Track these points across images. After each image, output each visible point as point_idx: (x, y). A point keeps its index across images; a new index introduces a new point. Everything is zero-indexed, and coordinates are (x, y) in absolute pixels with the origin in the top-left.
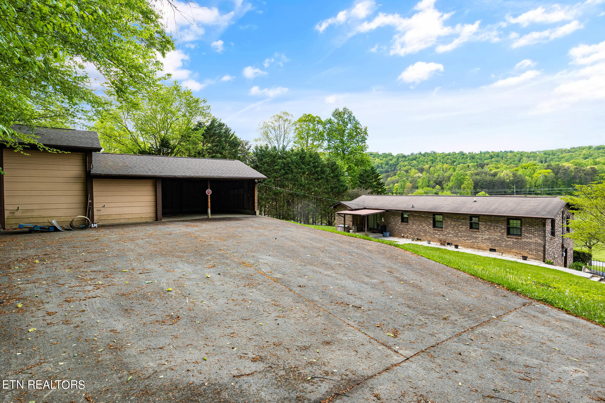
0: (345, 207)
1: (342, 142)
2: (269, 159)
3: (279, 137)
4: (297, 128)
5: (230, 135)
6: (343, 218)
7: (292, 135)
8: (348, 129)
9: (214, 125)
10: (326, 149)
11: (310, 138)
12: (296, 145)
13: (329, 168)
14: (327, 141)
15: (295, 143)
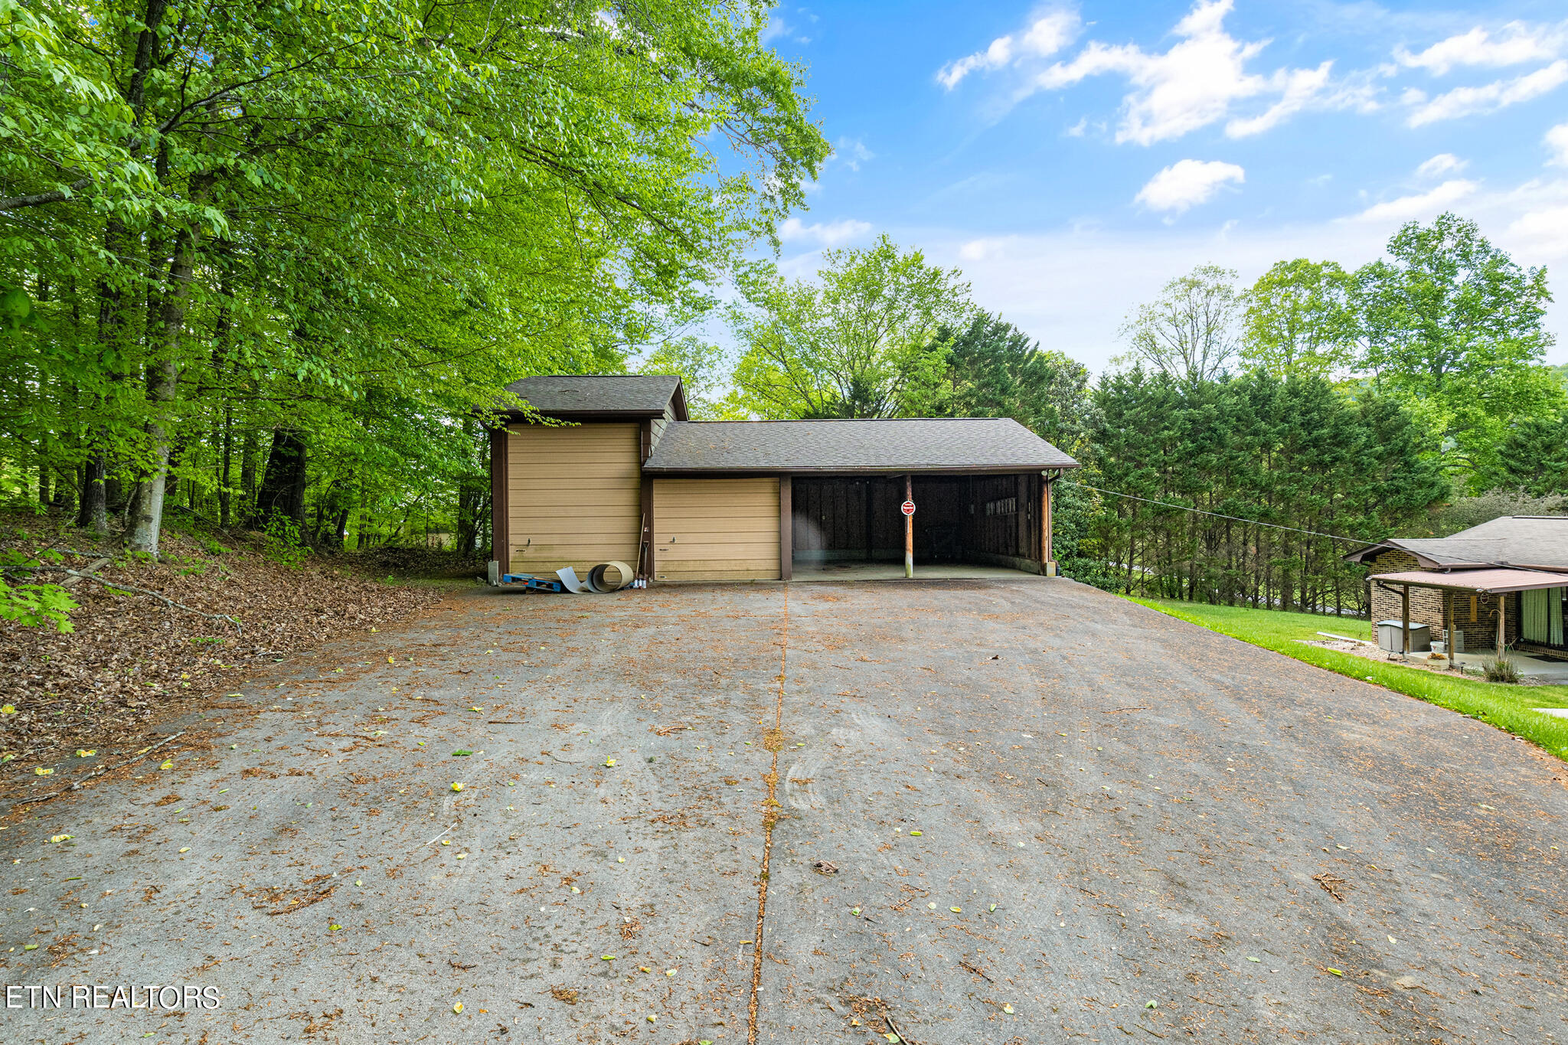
0: (1411, 560)
1: (1432, 335)
2: (1143, 411)
3: (1190, 346)
4: (1252, 311)
5: (1027, 353)
6: (1400, 598)
7: (1234, 330)
8: (1456, 287)
9: (979, 332)
10: (1363, 365)
11: (1300, 336)
12: (1248, 362)
13: (1368, 425)
14: (1365, 340)
15: (1243, 355)
